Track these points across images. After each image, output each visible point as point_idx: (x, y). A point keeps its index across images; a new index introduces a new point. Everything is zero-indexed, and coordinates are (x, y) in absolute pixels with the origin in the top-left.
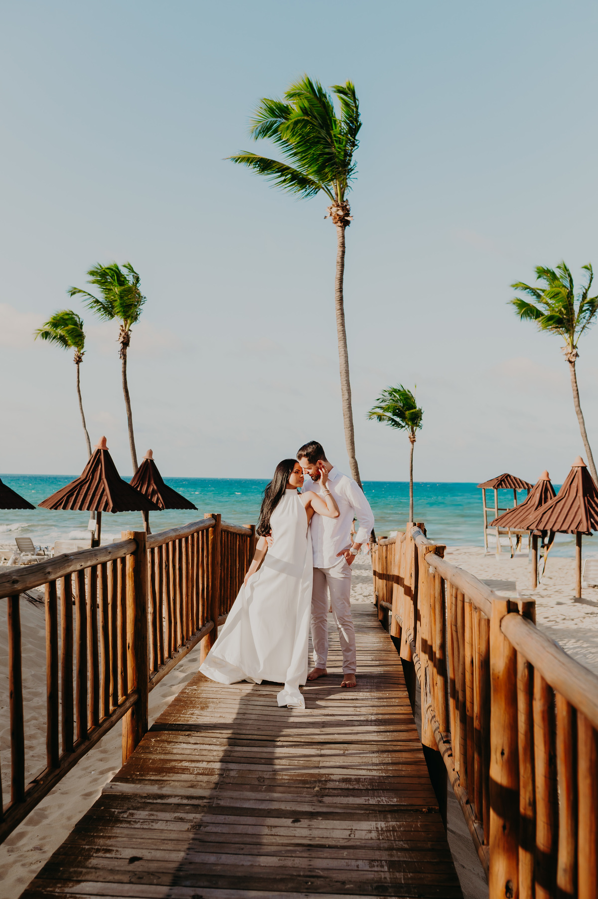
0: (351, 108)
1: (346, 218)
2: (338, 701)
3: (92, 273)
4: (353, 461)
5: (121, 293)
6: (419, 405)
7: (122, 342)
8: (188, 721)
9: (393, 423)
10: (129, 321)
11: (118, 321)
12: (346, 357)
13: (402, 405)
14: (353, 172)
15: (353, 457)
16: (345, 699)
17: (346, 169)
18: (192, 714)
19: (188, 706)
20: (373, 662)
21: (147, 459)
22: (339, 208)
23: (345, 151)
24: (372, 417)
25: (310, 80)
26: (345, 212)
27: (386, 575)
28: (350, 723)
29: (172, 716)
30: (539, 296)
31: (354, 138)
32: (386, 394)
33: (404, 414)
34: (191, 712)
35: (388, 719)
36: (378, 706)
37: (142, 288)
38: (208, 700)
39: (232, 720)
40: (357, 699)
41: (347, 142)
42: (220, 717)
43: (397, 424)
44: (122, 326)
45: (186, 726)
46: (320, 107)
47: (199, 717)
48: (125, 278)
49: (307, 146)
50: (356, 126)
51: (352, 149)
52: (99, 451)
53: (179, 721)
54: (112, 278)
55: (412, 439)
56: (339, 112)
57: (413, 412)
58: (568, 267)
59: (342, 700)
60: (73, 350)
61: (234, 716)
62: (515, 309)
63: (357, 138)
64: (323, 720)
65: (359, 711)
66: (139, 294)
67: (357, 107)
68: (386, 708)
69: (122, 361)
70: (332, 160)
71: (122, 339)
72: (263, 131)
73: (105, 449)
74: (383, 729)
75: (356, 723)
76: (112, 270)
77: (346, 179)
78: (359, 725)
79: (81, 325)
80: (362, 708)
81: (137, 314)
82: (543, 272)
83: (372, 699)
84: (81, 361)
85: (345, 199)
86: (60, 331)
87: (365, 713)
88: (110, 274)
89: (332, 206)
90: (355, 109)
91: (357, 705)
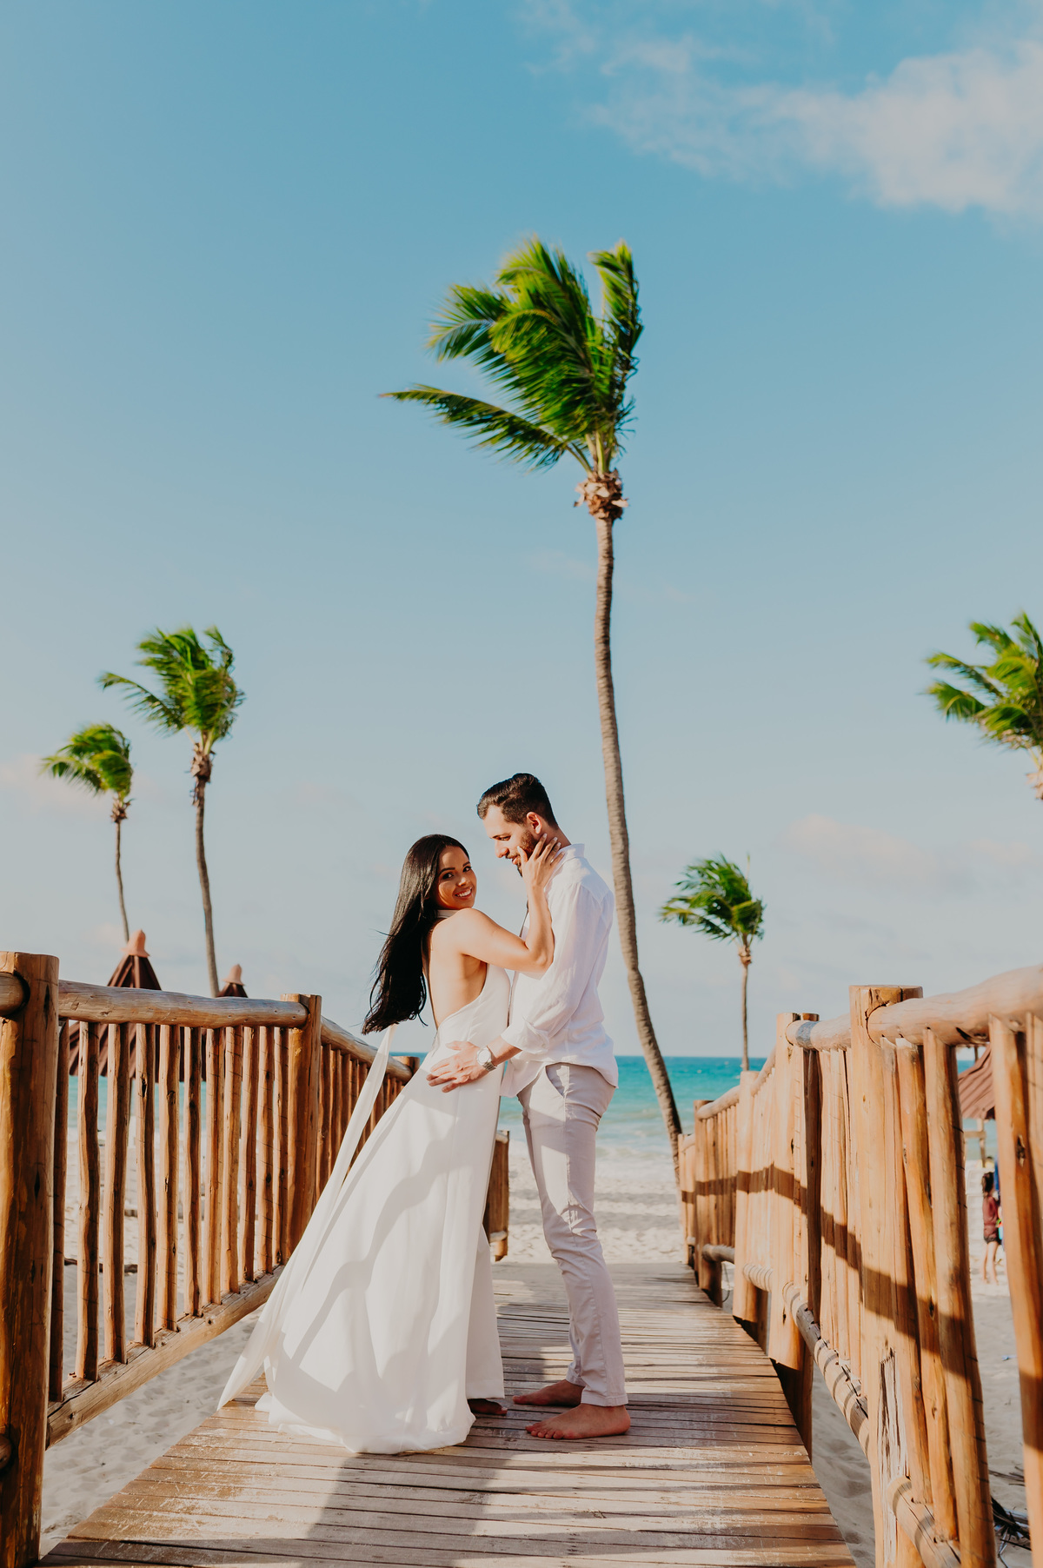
0: (623, 297)
1: (614, 503)
2: (615, 1473)
3: (147, 646)
4: (636, 976)
5: (197, 683)
6: (755, 893)
7: (198, 775)
8: (170, 1531)
9: (709, 928)
10: (211, 736)
11: (191, 735)
12: (619, 769)
13: (724, 893)
14: (626, 418)
15: (635, 968)
16: (633, 1468)
17: (616, 413)
18: (189, 1511)
19: (184, 1486)
20: (703, 1369)
21: (231, 984)
22: (600, 485)
23: (612, 378)
24: (669, 917)
25: (546, 251)
26: (612, 492)
27: (715, 1182)
28: (652, 1539)
29: (126, 1515)
30: (978, 678)
31: (629, 353)
32: (694, 873)
33: (728, 910)
34: (188, 1503)
35: (763, 1528)
36: (726, 1488)
37: (236, 674)
38: (247, 1468)
39: (307, 1528)
40: (667, 1468)
41: (614, 360)
42: (271, 1518)
43: (715, 930)
44: (197, 745)
45: (159, 1549)
46: (563, 297)
47: (205, 1519)
48: (206, 656)
49: (539, 366)
50: (632, 331)
51: (625, 374)
52: (130, 959)
53: (141, 1531)
54: (181, 654)
55: (745, 959)
56: (601, 308)
57: (745, 908)
58: (1032, 621)
59: (625, 1468)
60: (110, 798)
61: (315, 1516)
62: (934, 702)
63: (634, 353)
64: (572, 1530)
65: (677, 1503)
66: (232, 687)
67: (635, 297)
68: (752, 1492)
69: (196, 810)
70: (587, 392)
71: (197, 769)
72: (456, 344)
73: (143, 955)
74: (751, 1559)
75: (670, 1540)
76: (184, 639)
77: (615, 430)
78: (680, 1547)
79: (127, 751)
80: (684, 1494)
81: (227, 722)
82: (985, 633)
83: (708, 1466)
84: (125, 817)
85: (611, 469)
86: (87, 762)
87: (694, 1509)
88: (178, 648)
89: (586, 481)
90: (631, 300)
91: (669, 1484)
